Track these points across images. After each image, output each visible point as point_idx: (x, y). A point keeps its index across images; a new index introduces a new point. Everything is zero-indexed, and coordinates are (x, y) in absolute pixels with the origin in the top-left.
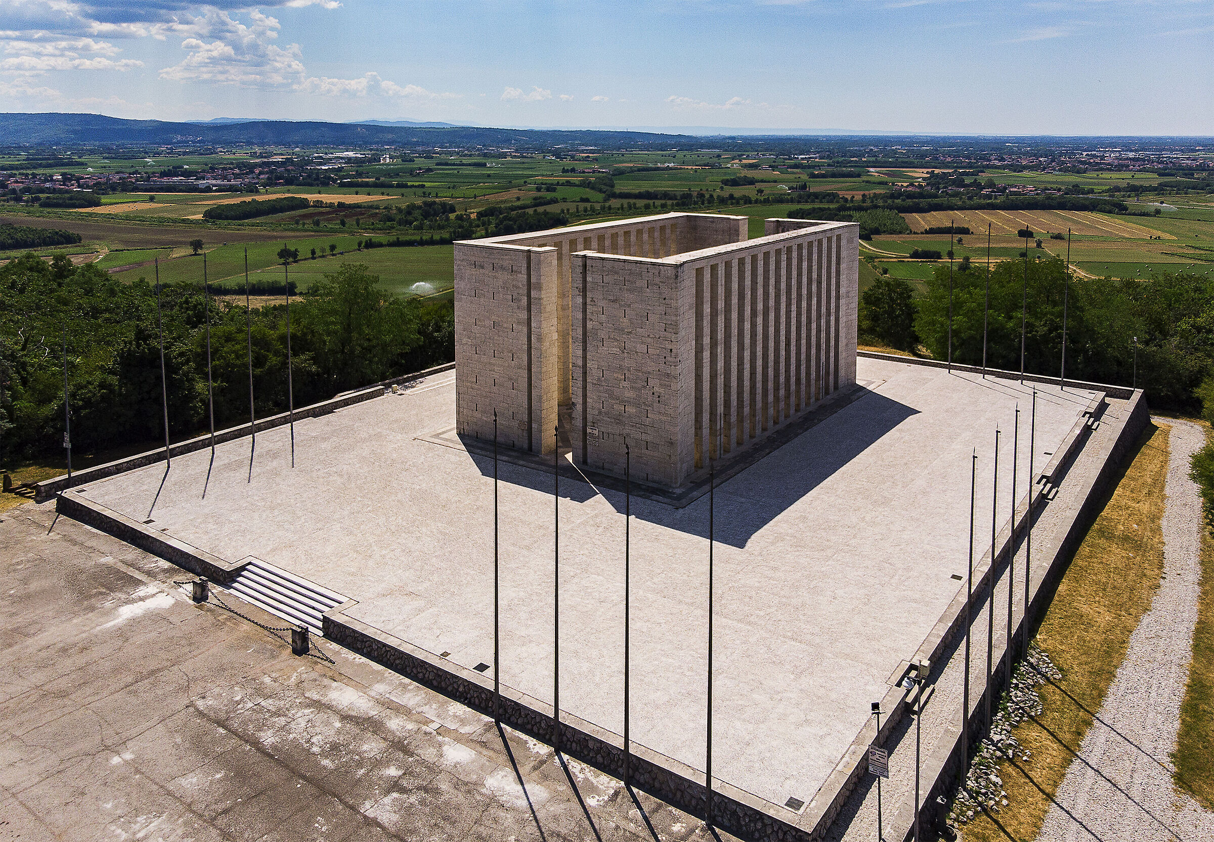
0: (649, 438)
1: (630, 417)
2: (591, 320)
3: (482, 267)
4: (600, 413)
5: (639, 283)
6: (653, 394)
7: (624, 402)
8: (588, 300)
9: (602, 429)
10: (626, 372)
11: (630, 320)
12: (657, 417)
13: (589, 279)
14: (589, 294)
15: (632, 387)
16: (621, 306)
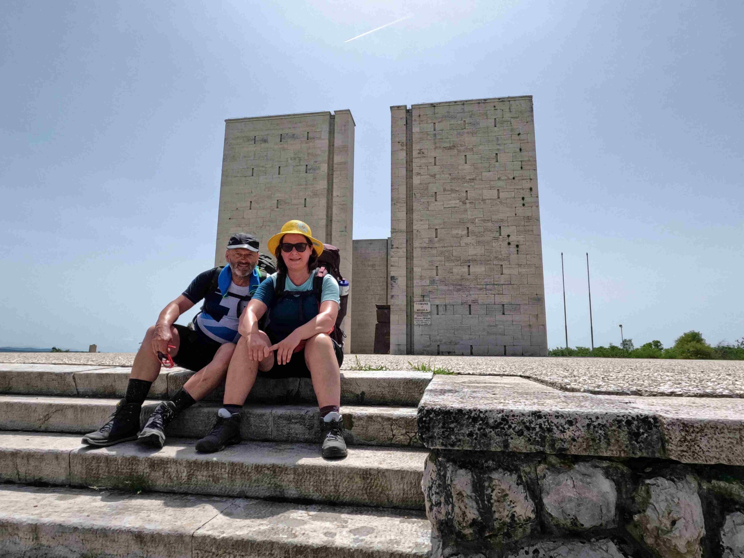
0: (505, 300)
1: (476, 279)
2: (418, 174)
3: (265, 141)
4: (433, 282)
5: (483, 124)
6: (509, 244)
7: (468, 263)
8: (415, 153)
9: (437, 302)
10: (468, 226)
11: (473, 165)
12: (515, 271)
13: (416, 129)
14: (416, 147)
15: (479, 242)
16: (459, 151)
